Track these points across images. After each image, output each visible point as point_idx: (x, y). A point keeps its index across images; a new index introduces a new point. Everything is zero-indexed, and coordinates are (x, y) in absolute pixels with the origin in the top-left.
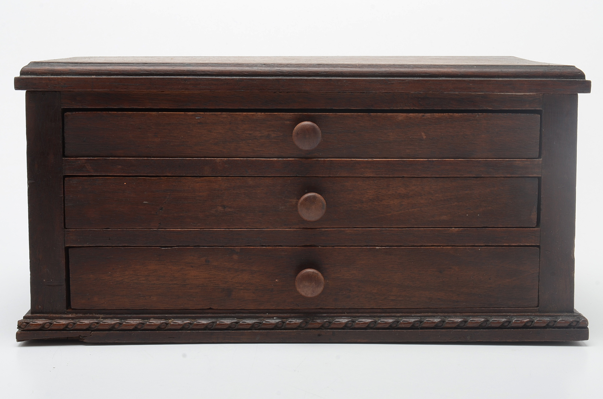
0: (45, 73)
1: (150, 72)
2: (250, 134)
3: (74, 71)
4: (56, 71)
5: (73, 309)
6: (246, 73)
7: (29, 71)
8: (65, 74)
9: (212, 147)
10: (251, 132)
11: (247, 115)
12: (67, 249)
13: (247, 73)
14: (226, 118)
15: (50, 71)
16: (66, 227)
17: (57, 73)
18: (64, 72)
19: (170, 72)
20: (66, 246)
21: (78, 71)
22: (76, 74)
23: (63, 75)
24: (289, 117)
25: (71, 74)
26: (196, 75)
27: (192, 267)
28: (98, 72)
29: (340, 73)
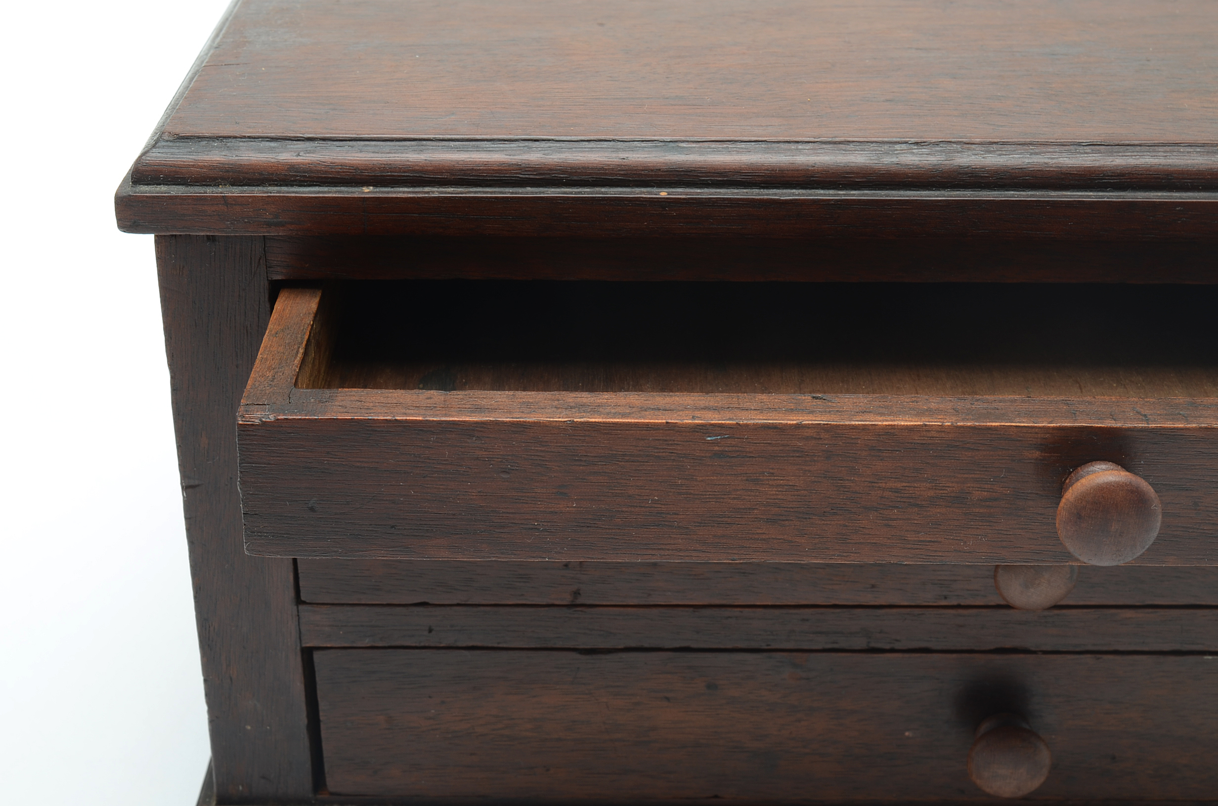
0: (210, 178)
1: (549, 174)
2: (897, 491)
3: (304, 172)
4: (246, 173)
5: (332, 794)
6: (857, 178)
7: (161, 172)
8: (276, 181)
9: (760, 531)
10: (899, 485)
11: (892, 431)
12: (307, 654)
13: (862, 177)
14: (815, 438)
15: (228, 171)
16: (303, 598)
17: (249, 179)
18: (272, 174)
19: (611, 174)
20: (304, 645)
21: (318, 171)
22: (311, 181)
23: (270, 185)
24: (1042, 436)
25: (295, 181)
26: (697, 184)
27: (668, 699)
28: (381, 176)
29: (1163, 179)
